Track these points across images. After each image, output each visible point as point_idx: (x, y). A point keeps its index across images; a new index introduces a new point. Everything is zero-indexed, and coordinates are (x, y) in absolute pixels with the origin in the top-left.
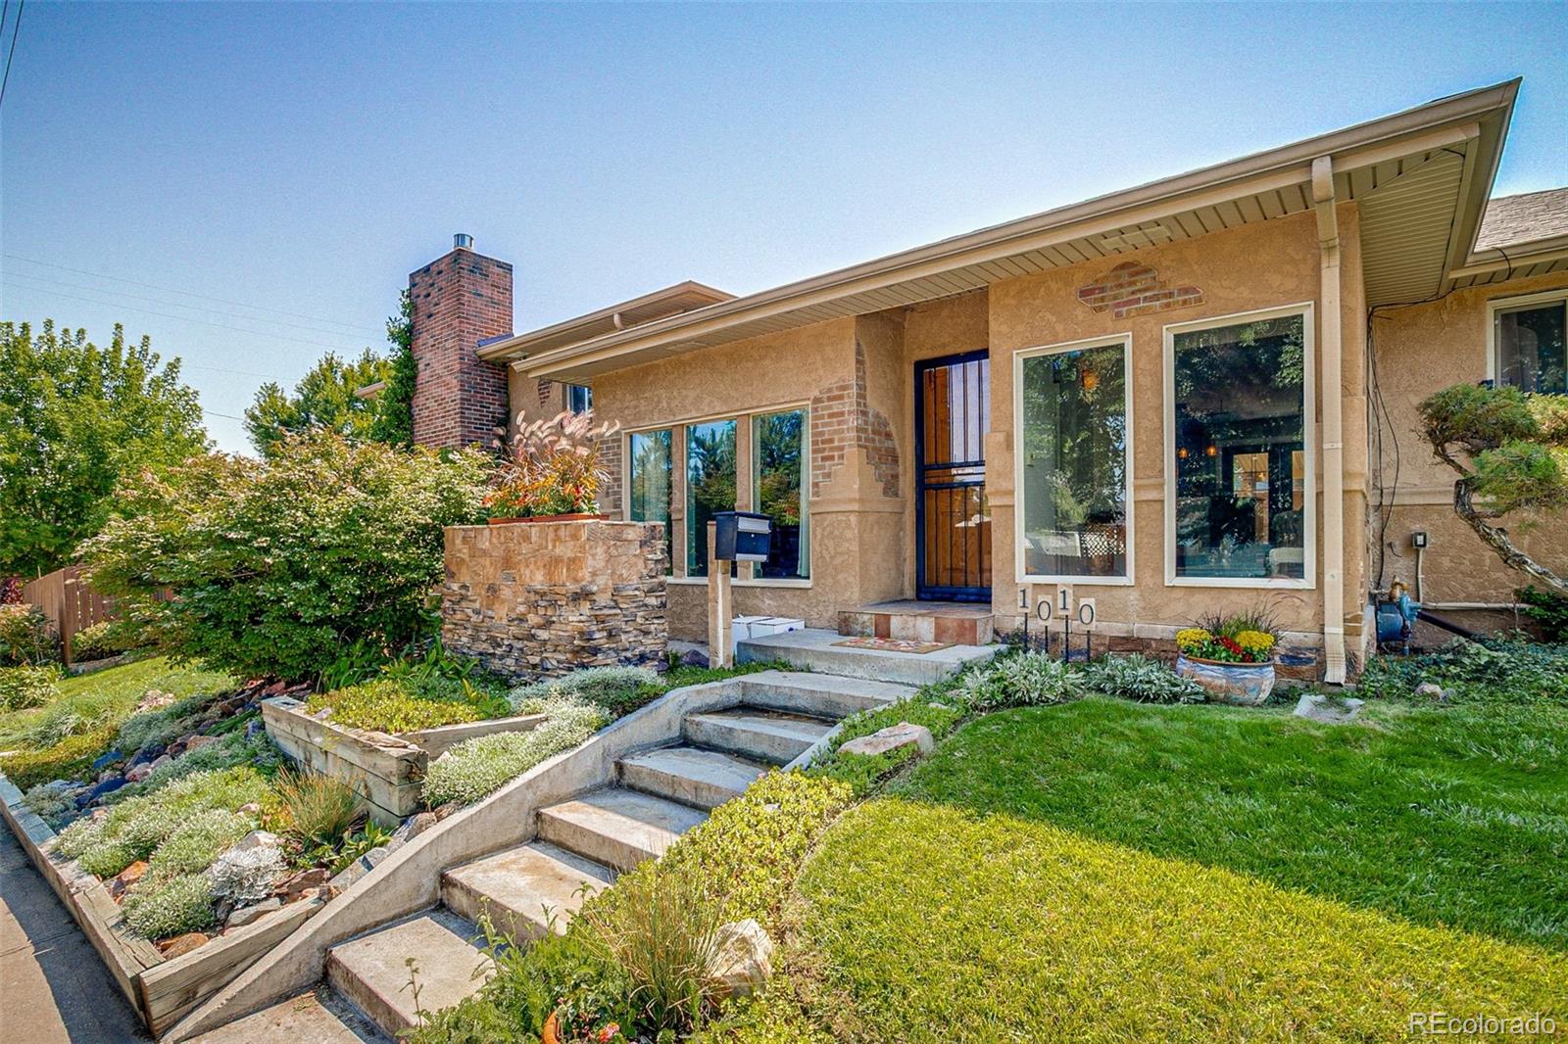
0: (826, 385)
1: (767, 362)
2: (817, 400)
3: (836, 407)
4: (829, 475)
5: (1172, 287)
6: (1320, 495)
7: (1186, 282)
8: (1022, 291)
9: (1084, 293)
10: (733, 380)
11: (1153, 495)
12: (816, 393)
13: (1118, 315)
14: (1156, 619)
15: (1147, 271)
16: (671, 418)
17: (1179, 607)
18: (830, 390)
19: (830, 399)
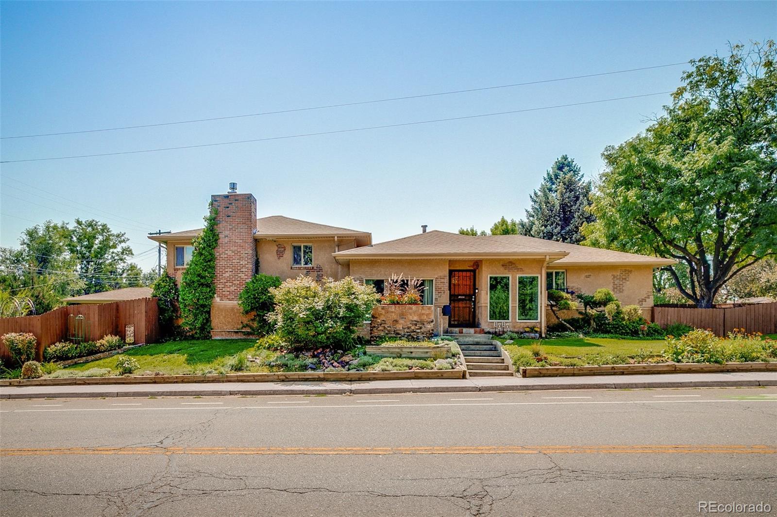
0: (440, 275)
1: (421, 267)
2: (436, 278)
3: (442, 280)
4: (440, 297)
5: (518, 268)
6: (541, 307)
7: (521, 267)
8: (490, 263)
9: (503, 266)
10: (409, 269)
11: (515, 305)
12: (437, 277)
13: (509, 271)
14: (515, 328)
15: (514, 264)
16: (385, 276)
17: (519, 326)
18: (441, 276)
19: (441, 278)
